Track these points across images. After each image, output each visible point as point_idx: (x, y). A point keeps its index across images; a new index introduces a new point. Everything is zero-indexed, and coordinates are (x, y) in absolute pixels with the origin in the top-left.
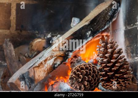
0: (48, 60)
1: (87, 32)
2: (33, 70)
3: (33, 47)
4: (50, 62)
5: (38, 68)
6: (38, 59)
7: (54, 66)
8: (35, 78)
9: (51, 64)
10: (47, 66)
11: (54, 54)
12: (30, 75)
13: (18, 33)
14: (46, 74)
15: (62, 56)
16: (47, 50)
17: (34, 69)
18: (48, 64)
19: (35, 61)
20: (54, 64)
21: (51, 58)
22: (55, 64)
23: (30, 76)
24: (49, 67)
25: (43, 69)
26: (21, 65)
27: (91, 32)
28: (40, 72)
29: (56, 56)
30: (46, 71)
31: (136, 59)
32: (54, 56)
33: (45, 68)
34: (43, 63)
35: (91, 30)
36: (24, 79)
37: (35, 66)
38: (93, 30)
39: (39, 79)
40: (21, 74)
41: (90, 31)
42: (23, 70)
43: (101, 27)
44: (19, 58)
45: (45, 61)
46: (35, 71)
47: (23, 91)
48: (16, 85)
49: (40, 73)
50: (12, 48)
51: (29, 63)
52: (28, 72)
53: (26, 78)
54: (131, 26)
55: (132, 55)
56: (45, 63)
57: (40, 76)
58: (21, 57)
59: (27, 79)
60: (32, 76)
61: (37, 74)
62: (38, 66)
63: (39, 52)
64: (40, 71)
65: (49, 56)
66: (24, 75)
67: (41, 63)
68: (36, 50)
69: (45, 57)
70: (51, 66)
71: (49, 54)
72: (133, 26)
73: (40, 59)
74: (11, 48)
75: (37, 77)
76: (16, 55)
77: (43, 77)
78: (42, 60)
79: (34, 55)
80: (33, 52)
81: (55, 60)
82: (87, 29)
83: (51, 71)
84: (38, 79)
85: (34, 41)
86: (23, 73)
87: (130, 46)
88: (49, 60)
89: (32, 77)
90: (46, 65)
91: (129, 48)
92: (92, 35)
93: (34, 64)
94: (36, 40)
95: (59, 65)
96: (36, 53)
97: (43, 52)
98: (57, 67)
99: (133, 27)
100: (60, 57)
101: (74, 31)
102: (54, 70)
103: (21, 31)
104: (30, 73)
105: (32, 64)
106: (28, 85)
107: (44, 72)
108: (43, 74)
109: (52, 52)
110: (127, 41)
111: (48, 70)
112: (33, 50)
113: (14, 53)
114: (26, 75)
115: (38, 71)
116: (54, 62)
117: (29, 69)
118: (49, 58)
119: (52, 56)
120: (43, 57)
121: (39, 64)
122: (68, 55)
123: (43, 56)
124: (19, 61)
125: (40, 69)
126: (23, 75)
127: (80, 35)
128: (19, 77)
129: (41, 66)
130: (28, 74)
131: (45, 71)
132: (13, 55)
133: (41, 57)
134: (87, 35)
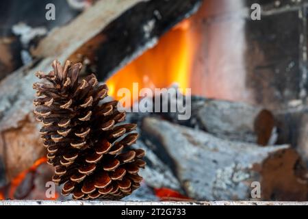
5: (17, 134)
8: (6, 164)
25: (30, 137)
27: (156, 24)
28: (23, 146)
30: (40, 145)
34: (32, 119)
37: (9, 127)
39: (17, 166)
46: (7, 141)
49: (21, 148)
54: (275, 7)
55: (277, 93)
57: (23, 159)
61: (13, 150)
64: (21, 143)
72: (280, 6)
73: (12, 102)
75: (12, 159)
78: (25, 109)
84: (14, 168)
87: (272, 67)
99: (283, 10)
107: (35, 148)
108: (33, 152)
110: (257, 50)
115: (15, 144)
121: (20, 122)
125: (22, 138)
127: (126, 33)
129: (25, 129)
131: (36, 144)
134: (144, 33)
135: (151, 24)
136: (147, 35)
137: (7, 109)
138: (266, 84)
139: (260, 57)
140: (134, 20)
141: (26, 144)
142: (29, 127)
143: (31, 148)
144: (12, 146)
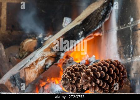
0: (39, 61)
1: (79, 32)
2: (23, 71)
3: (23, 47)
4: (42, 63)
5: (29, 69)
6: (29, 60)
7: (45, 67)
8: (26, 80)
9: (42, 65)
10: (39, 67)
11: (45, 55)
12: (21, 76)
13: (9, 33)
14: (38, 75)
15: (54, 56)
16: (38, 50)
17: (25, 70)
18: (40, 65)
19: (26, 62)
20: (45, 65)
21: (42, 59)
22: (47, 65)
23: (21, 78)
24: (40, 68)
25: (34, 70)
26: (11, 66)
27: (83, 32)
28: (31, 73)
29: (48, 57)
30: (37, 72)
31: (128, 60)
32: (45, 57)
33: (36, 69)
34: (34, 64)
35: (83, 30)
36: (14, 80)
37: (26, 67)
38: (85, 30)
40: (12, 75)
41: (81, 31)
42: (14, 71)
43: (93, 27)
44: (10, 59)
45: (37, 61)
46: (26, 72)
47: (13, 92)
48: (7, 86)
50: (3, 48)
51: (19, 64)
52: (19, 73)
53: (16, 79)
54: (124, 26)
55: (125, 56)
56: (36, 64)
57: (31, 77)
58: (12, 58)
59: (18, 81)
60: (23, 77)
61: (28, 75)
62: (28, 66)
63: (30, 53)
65: (40, 57)
66: (15, 76)
67: (32, 64)
68: (27, 51)
69: (36, 57)
70: (43, 67)
71: (40, 55)
72: (126, 26)
73: (31, 59)
74: (1, 49)
75: (28, 78)
76: (6, 56)
77: (34, 78)
78: (33, 61)
79: (24, 56)
80: (23, 53)
81: (46, 61)
82: (79, 29)
83: (42, 72)
84: (29, 81)
85: (25, 41)
86: (14, 74)
87: (123, 47)
88: (41, 60)
89: (23, 79)
90: (37, 66)
91: (122, 49)
92: (84, 35)
93: (25, 65)
94: (27, 40)
95: (50, 66)
96: (27, 54)
97: (34, 53)
98: (48, 68)
99: (126, 27)
100: (51, 58)
101: (66, 32)
102: (45, 71)
103: (12, 31)
104: (21, 74)
105: (23, 65)
106: (19, 86)
107: (35, 74)
108: (34, 75)
109: (43, 52)
110: (120, 41)
111: (39, 71)
112: (24, 50)
113: (4, 54)
114: (17, 76)
115: (29, 72)
116: (45, 63)
117: (20, 70)
118: (40, 58)
119: (44, 57)
120: (34, 58)
121: (30, 65)
122: (59, 56)
123: (34, 56)
124: (10, 61)
125: (31, 71)
126: (13, 76)
127: (72, 36)
128: (9, 78)
129: (32, 67)
130: (18, 75)
131: (36, 72)
132: (4, 56)
133: (32, 58)
134: (79, 36)
135: (82, 32)
136: (80, 36)
137: (29, 62)
138: (122, 52)
139: (120, 43)
140: (75, 31)
141: (32, 72)
142: (33, 67)
143: (34, 74)
144: (28, 73)
